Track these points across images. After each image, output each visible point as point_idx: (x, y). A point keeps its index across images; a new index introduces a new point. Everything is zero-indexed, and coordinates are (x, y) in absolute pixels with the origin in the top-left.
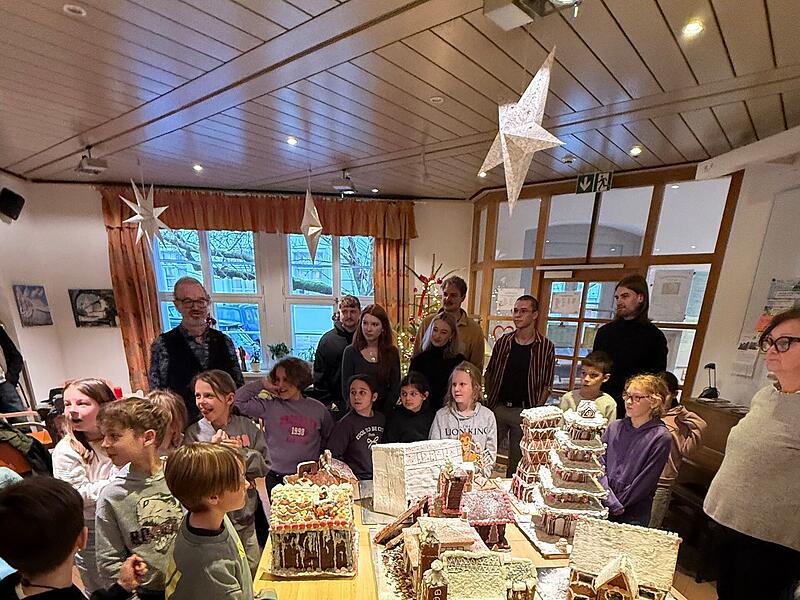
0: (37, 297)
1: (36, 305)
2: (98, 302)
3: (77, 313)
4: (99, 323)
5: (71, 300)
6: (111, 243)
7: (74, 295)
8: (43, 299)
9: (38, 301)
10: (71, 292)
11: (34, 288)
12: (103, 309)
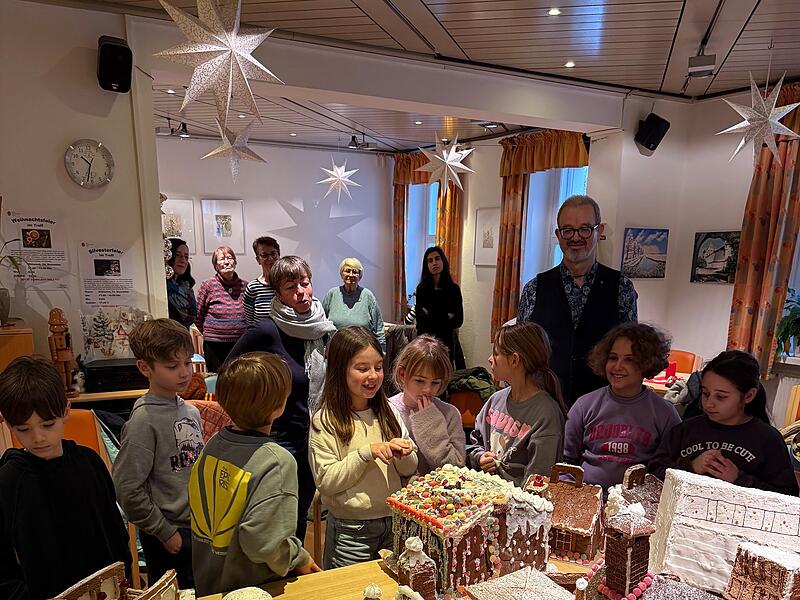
0: (654, 242)
1: (650, 252)
2: (723, 249)
3: (697, 263)
4: (716, 278)
5: (695, 246)
6: (759, 168)
7: (701, 239)
8: (663, 246)
9: (654, 247)
10: (698, 235)
11: (653, 231)
12: (726, 257)
